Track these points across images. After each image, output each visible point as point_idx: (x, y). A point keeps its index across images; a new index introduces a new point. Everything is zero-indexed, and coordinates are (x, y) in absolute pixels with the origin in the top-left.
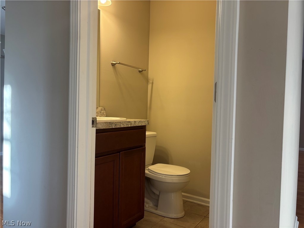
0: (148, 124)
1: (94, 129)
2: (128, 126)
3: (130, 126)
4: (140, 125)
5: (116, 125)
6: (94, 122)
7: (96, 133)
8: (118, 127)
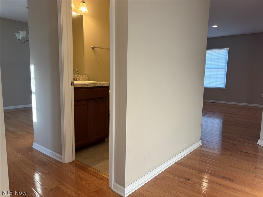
0: (109, 85)
1: (73, 87)
2: (95, 86)
3: (96, 86)
4: (104, 85)
5: (87, 85)
6: (72, 84)
7: (74, 89)
8: (89, 86)
